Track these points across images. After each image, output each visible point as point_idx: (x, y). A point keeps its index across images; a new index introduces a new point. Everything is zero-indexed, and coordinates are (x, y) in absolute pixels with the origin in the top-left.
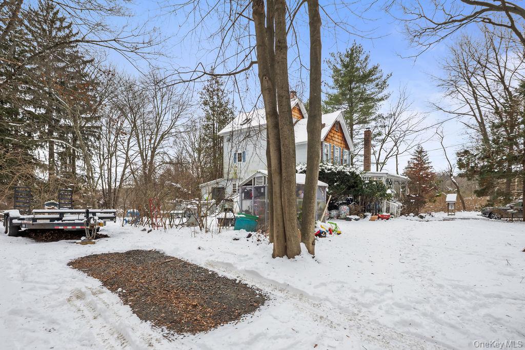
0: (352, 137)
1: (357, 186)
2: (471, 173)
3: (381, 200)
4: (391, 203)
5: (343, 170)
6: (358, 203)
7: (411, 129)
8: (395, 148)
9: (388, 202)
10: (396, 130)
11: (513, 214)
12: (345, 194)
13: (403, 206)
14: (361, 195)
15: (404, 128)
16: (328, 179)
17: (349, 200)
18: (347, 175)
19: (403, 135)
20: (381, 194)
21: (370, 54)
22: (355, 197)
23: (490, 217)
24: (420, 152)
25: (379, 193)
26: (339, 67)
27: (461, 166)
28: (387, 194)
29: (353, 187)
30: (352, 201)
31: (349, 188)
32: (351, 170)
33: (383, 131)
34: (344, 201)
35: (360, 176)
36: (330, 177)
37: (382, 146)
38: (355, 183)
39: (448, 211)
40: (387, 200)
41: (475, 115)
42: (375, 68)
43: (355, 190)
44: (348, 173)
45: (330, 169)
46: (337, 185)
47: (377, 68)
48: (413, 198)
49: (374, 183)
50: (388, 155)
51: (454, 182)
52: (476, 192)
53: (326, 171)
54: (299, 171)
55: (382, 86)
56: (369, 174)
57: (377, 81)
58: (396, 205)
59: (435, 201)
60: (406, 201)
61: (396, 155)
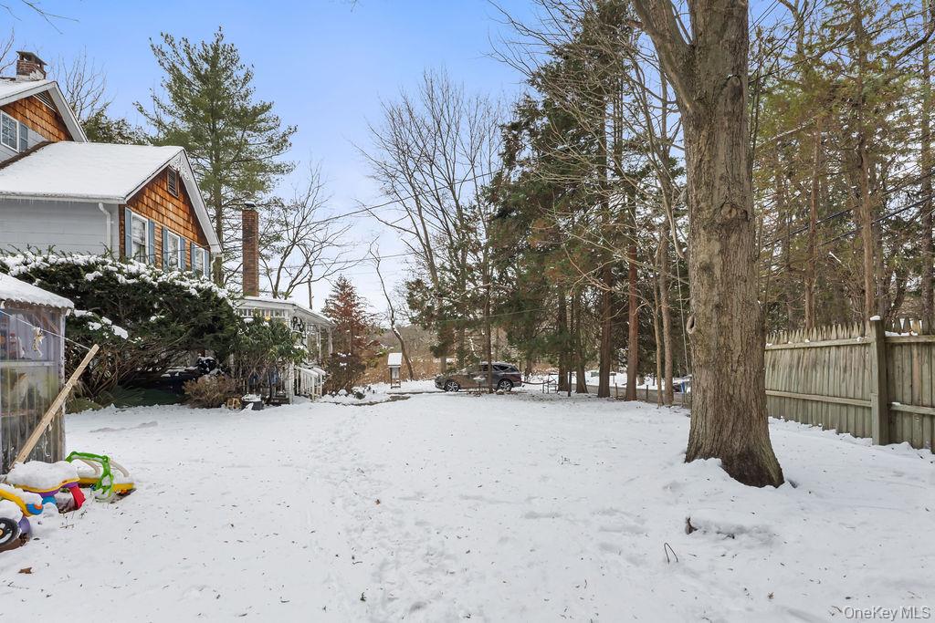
0: (219, 232)
1: (221, 328)
2: (427, 317)
3: (283, 363)
4: (304, 370)
5: (177, 282)
6: (228, 371)
7: (330, 240)
8: (307, 269)
9: (298, 368)
10: (307, 237)
11: (480, 383)
12: (188, 347)
13: (327, 376)
14: (234, 352)
15: (321, 236)
16: (128, 304)
17: (203, 365)
18: (189, 296)
19: (318, 247)
20: (281, 349)
21: (254, 70)
22: (221, 356)
23: (446, 389)
24: (343, 287)
25: (277, 347)
26: (186, 72)
27: (413, 304)
28: (295, 350)
29: (211, 329)
30: (212, 365)
31: (199, 332)
32: (201, 286)
33: (285, 235)
34: (191, 368)
35: (230, 302)
36: (136, 298)
37: (282, 263)
38: (215, 319)
39: (390, 381)
40: (296, 363)
41: (418, 234)
42: (265, 108)
43: (217, 338)
44: (194, 292)
45: (137, 276)
46: (160, 322)
47: (269, 107)
48: (343, 360)
49: (266, 324)
50: (293, 281)
51: (397, 334)
52: (432, 349)
53: (121, 279)
54: (15, 270)
55: (280, 145)
56: (252, 304)
57: (270, 133)
58: (313, 374)
59: (377, 363)
60: (331, 364)
61: (309, 281)
